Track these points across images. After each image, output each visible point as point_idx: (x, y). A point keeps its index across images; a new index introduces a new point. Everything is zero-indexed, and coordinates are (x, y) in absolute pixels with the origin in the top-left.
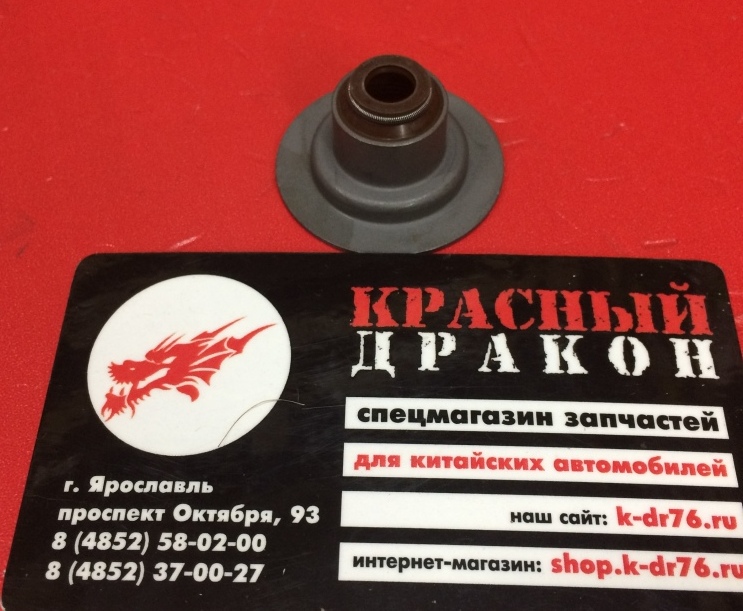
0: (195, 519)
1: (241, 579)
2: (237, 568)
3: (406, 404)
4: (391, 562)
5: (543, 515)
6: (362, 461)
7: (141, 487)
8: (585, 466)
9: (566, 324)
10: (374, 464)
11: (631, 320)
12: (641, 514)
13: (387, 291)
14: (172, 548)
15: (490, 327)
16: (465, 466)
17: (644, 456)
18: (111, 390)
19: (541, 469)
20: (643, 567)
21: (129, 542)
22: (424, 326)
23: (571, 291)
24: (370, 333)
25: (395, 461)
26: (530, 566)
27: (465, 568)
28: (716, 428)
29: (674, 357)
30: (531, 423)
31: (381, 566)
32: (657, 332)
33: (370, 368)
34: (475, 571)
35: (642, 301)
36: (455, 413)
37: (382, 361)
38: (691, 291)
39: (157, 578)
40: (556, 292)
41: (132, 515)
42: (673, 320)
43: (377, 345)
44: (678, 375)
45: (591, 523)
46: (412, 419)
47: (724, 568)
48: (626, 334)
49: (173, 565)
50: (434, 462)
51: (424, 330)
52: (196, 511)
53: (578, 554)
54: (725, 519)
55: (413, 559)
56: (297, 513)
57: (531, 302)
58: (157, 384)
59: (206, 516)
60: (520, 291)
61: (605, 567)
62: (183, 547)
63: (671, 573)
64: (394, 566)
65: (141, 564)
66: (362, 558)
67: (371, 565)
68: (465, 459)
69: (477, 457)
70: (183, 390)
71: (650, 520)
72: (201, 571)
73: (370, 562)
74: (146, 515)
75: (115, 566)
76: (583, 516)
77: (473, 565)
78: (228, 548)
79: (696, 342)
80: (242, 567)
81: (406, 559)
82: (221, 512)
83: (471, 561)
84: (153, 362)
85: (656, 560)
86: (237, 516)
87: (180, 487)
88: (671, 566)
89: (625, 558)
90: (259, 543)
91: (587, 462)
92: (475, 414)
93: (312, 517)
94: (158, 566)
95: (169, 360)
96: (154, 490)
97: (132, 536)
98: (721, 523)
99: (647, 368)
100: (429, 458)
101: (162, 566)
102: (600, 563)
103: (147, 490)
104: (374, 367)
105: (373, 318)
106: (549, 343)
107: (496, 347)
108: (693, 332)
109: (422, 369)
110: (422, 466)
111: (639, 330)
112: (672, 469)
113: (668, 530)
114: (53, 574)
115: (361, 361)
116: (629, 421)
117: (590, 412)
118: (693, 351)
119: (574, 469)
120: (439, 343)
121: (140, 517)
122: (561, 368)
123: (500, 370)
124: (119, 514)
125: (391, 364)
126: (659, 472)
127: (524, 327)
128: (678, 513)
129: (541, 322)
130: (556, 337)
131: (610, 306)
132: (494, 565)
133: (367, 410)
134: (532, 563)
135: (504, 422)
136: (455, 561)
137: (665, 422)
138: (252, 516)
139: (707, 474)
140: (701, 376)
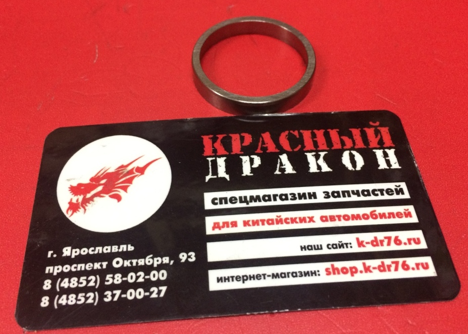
0: (125, 265)
1: (154, 295)
2: (152, 289)
3: (237, 194)
4: (238, 278)
5: (318, 246)
6: (216, 226)
7: (92, 251)
8: (337, 218)
9: (318, 147)
10: (223, 227)
11: (352, 143)
12: (369, 240)
13: (220, 137)
14: (113, 283)
15: (278, 151)
16: (273, 223)
17: (367, 210)
18: (71, 200)
19: (314, 222)
20: (374, 268)
21: (88, 282)
22: (243, 153)
23: (319, 130)
24: (214, 158)
25: (234, 224)
26: (314, 273)
27: (279, 278)
28: (403, 193)
29: (377, 159)
30: (305, 198)
31: (233, 280)
32: (366, 147)
33: (215, 177)
34: (284, 279)
35: (356, 132)
36: (264, 196)
37: (222, 172)
38: (381, 125)
39: (106, 300)
40: (311, 131)
41: (89, 267)
42: (373, 140)
43: (218, 164)
44: (380, 168)
45: (343, 248)
46: (241, 202)
47: (417, 265)
48: (350, 150)
49: (115, 292)
50: (255, 223)
51: (243, 155)
52: (125, 261)
53: (339, 265)
54: (414, 240)
55: (250, 276)
56: (183, 257)
57: (298, 137)
58: (98, 195)
59: (131, 263)
60: (291, 132)
61: (354, 270)
62: (120, 281)
63: (389, 270)
64: (240, 280)
65: (96, 293)
66: (221, 278)
67: (227, 281)
68: (272, 220)
69: (279, 218)
70: (112, 197)
71: (375, 243)
72: (131, 294)
73: (227, 279)
74: (97, 266)
75: (81, 296)
76: (339, 244)
77: (283, 275)
78: (145, 279)
79: (387, 150)
80: (154, 289)
81: (246, 276)
82: (139, 260)
83: (282, 273)
84: (94, 183)
85: (380, 264)
86: (149, 262)
87: (115, 249)
88: (389, 267)
89: (364, 264)
90: (163, 275)
91: (337, 216)
92: (275, 196)
93: (192, 258)
94: (106, 293)
95: (103, 181)
96: (100, 252)
97: (90, 278)
98: (412, 242)
99: (363, 166)
100: (253, 221)
101: (109, 293)
102: (351, 268)
103: (96, 252)
104: (217, 176)
105: (215, 151)
106: (310, 157)
107: (282, 161)
108: (385, 146)
109: (244, 175)
110: (249, 225)
111: (356, 147)
112: (382, 216)
113: (385, 248)
114: (45, 303)
115: (210, 174)
116: (357, 193)
117: (336, 190)
118: (386, 155)
119: (331, 221)
120: (252, 161)
121: (93, 267)
122: (318, 169)
123: (286, 173)
124: (81, 267)
125: (227, 174)
126: (376, 218)
127: (296, 150)
128: (389, 238)
129: (305, 147)
130: (314, 153)
131: (340, 136)
132: (294, 275)
133: (216, 199)
134: (315, 271)
135: (291, 199)
136: (273, 274)
137: (376, 192)
138: (158, 261)
139: (401, 217)
140: (391, 168)
